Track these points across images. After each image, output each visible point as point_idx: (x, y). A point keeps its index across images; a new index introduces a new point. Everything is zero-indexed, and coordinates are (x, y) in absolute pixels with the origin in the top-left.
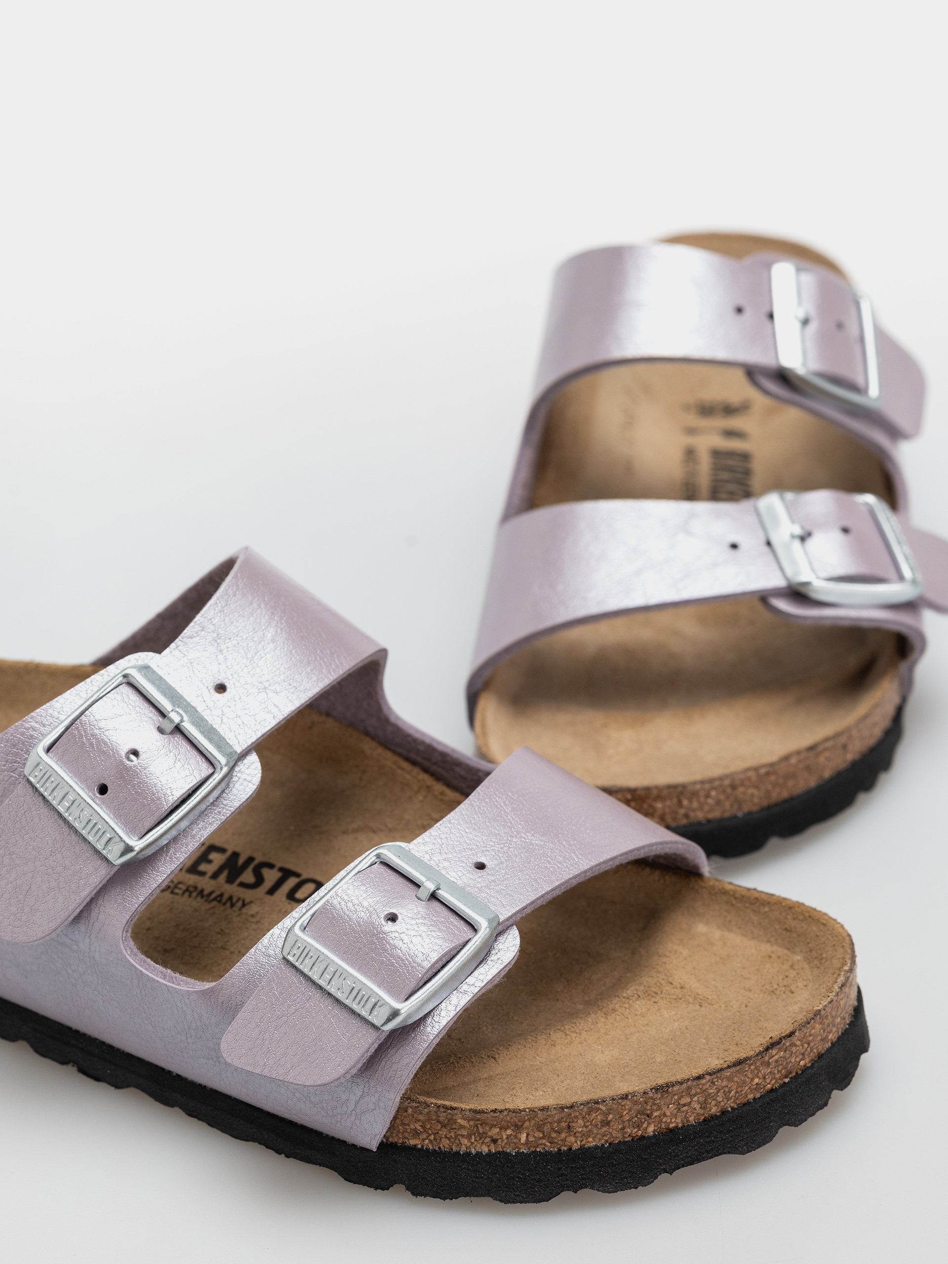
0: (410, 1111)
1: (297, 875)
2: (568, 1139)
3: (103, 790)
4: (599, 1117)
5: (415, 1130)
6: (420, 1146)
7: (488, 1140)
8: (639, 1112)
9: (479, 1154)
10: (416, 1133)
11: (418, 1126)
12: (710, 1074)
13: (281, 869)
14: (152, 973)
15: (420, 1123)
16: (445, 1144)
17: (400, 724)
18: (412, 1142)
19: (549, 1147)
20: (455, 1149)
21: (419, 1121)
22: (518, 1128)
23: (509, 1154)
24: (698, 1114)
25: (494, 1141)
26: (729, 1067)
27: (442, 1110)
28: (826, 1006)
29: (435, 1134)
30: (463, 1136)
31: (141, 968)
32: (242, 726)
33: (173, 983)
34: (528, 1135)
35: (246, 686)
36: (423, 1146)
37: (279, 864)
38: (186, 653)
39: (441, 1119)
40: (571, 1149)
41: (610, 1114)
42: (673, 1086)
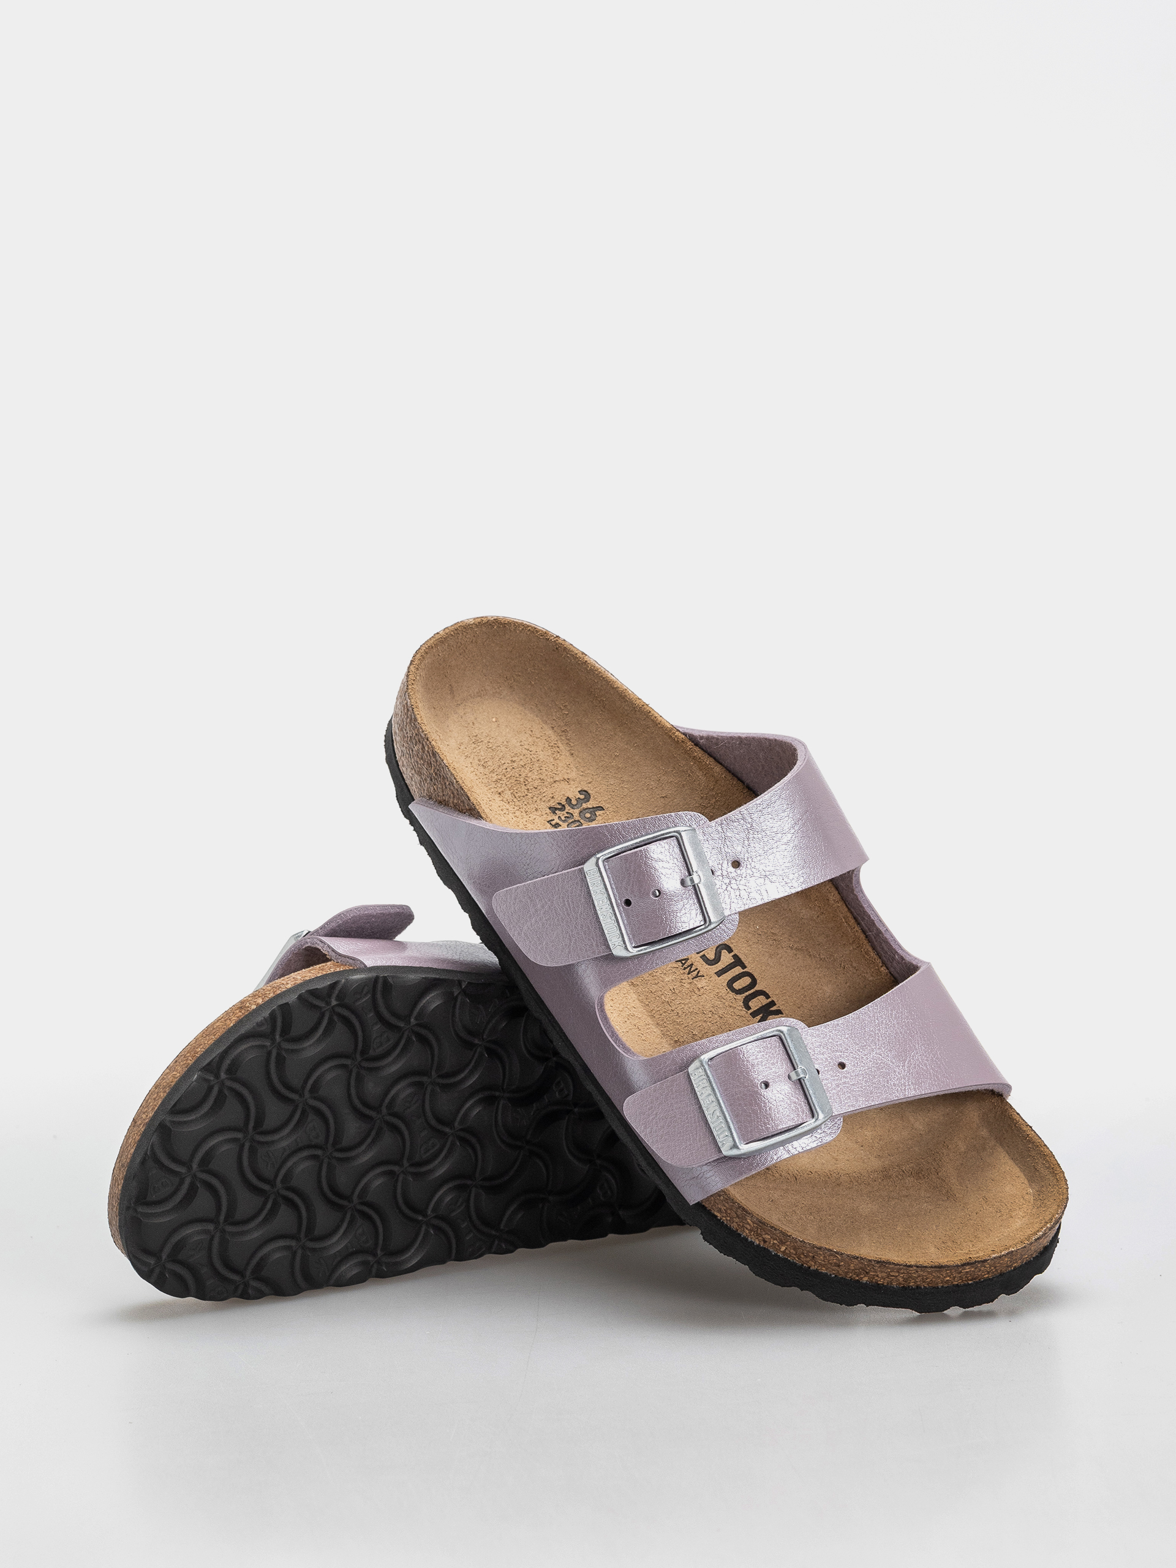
0: (722, 1198)
1: (744, 967)
2: (810, 1262)
3: (628, 903)
4: (835, 1261)
5: (720, 1209)
6: (719, 1218)
7: (760, 1238)
8: (861, 1268)
9: (752, 1243)
10: (720, 1211)
11: (723, 1208)
12: (917, 1267)
13: (735, 956)
14: (606, 1029)
15: (725, 1208)
16: (734, 1226)
17: (860, 896)
18: (716, 1214)
19: (796, 1261)
20: (739, 1232)
21: (725, 1206)
22: (782, 1243)
23: (771, 1252)
24: (900, 1284)
25: (765, 1242)
26: (932, 1267)
27: (741, 1209)
28: (1018, 1249)
29: (731, 1218)
30: (747, 1229)
31: (600, 1021)
32: (737, 897)
33: (616, 1043)
34: (786, 1248)
35: (753, 870)
36: (721, 1219)
37: (735, 952)
38: (725, 830)
39: (738, 1213)
40: (809, 1268)
41: (842, 1262)
42: (890, 1264)
